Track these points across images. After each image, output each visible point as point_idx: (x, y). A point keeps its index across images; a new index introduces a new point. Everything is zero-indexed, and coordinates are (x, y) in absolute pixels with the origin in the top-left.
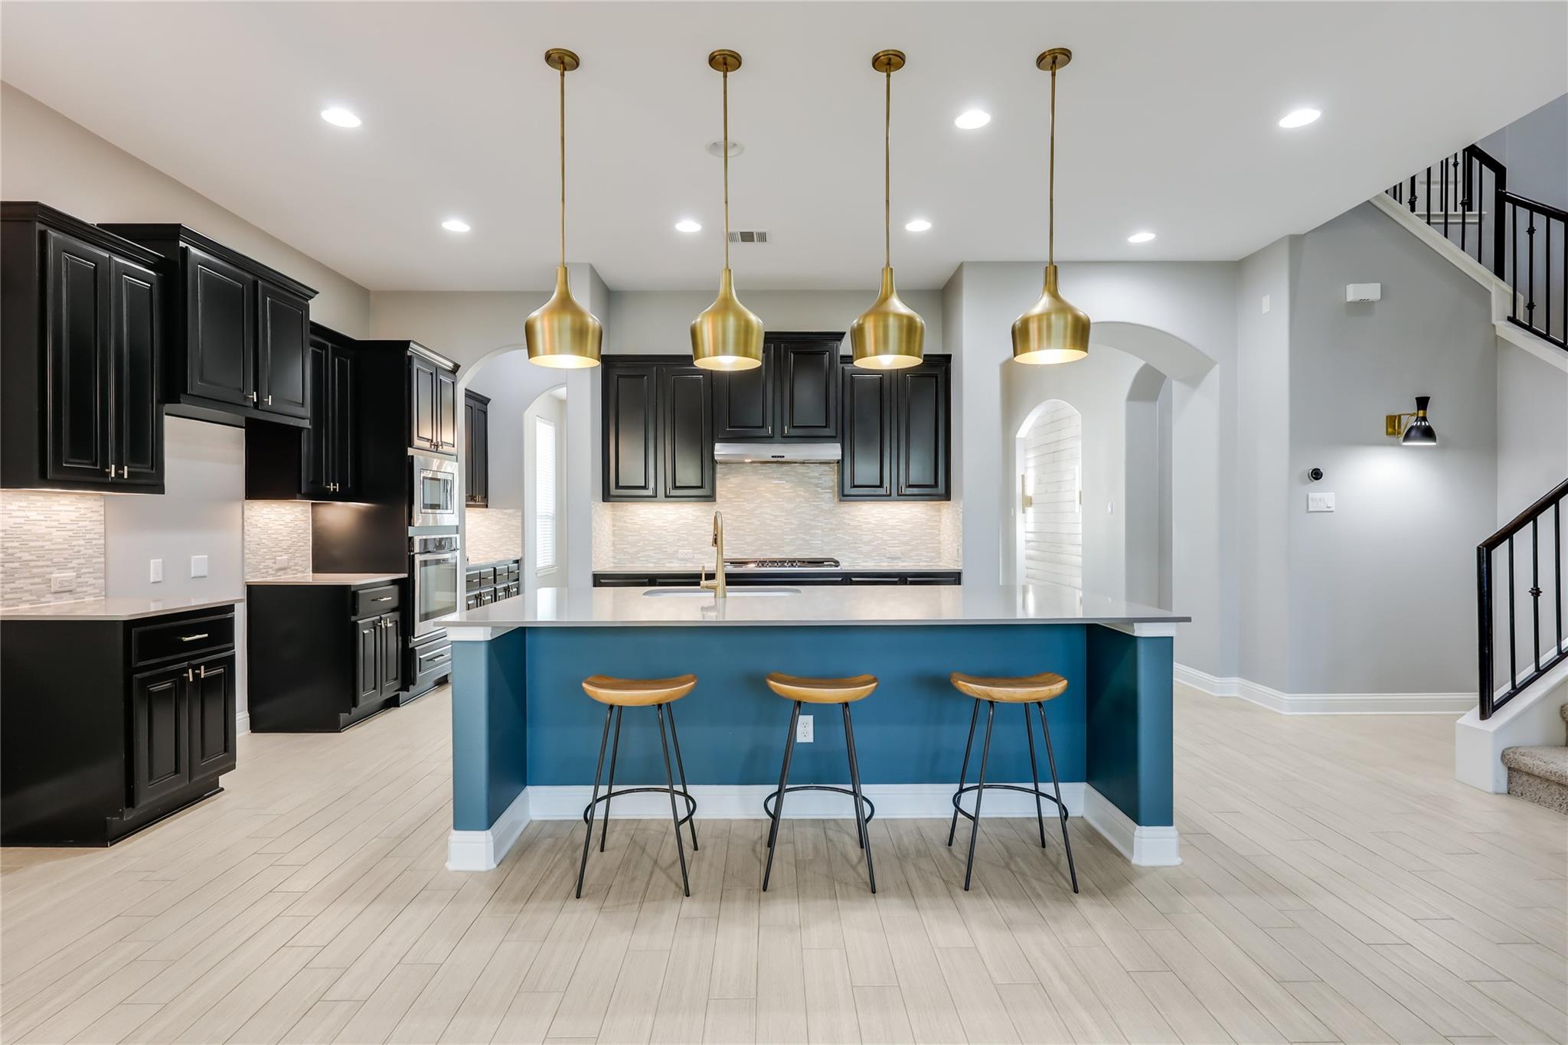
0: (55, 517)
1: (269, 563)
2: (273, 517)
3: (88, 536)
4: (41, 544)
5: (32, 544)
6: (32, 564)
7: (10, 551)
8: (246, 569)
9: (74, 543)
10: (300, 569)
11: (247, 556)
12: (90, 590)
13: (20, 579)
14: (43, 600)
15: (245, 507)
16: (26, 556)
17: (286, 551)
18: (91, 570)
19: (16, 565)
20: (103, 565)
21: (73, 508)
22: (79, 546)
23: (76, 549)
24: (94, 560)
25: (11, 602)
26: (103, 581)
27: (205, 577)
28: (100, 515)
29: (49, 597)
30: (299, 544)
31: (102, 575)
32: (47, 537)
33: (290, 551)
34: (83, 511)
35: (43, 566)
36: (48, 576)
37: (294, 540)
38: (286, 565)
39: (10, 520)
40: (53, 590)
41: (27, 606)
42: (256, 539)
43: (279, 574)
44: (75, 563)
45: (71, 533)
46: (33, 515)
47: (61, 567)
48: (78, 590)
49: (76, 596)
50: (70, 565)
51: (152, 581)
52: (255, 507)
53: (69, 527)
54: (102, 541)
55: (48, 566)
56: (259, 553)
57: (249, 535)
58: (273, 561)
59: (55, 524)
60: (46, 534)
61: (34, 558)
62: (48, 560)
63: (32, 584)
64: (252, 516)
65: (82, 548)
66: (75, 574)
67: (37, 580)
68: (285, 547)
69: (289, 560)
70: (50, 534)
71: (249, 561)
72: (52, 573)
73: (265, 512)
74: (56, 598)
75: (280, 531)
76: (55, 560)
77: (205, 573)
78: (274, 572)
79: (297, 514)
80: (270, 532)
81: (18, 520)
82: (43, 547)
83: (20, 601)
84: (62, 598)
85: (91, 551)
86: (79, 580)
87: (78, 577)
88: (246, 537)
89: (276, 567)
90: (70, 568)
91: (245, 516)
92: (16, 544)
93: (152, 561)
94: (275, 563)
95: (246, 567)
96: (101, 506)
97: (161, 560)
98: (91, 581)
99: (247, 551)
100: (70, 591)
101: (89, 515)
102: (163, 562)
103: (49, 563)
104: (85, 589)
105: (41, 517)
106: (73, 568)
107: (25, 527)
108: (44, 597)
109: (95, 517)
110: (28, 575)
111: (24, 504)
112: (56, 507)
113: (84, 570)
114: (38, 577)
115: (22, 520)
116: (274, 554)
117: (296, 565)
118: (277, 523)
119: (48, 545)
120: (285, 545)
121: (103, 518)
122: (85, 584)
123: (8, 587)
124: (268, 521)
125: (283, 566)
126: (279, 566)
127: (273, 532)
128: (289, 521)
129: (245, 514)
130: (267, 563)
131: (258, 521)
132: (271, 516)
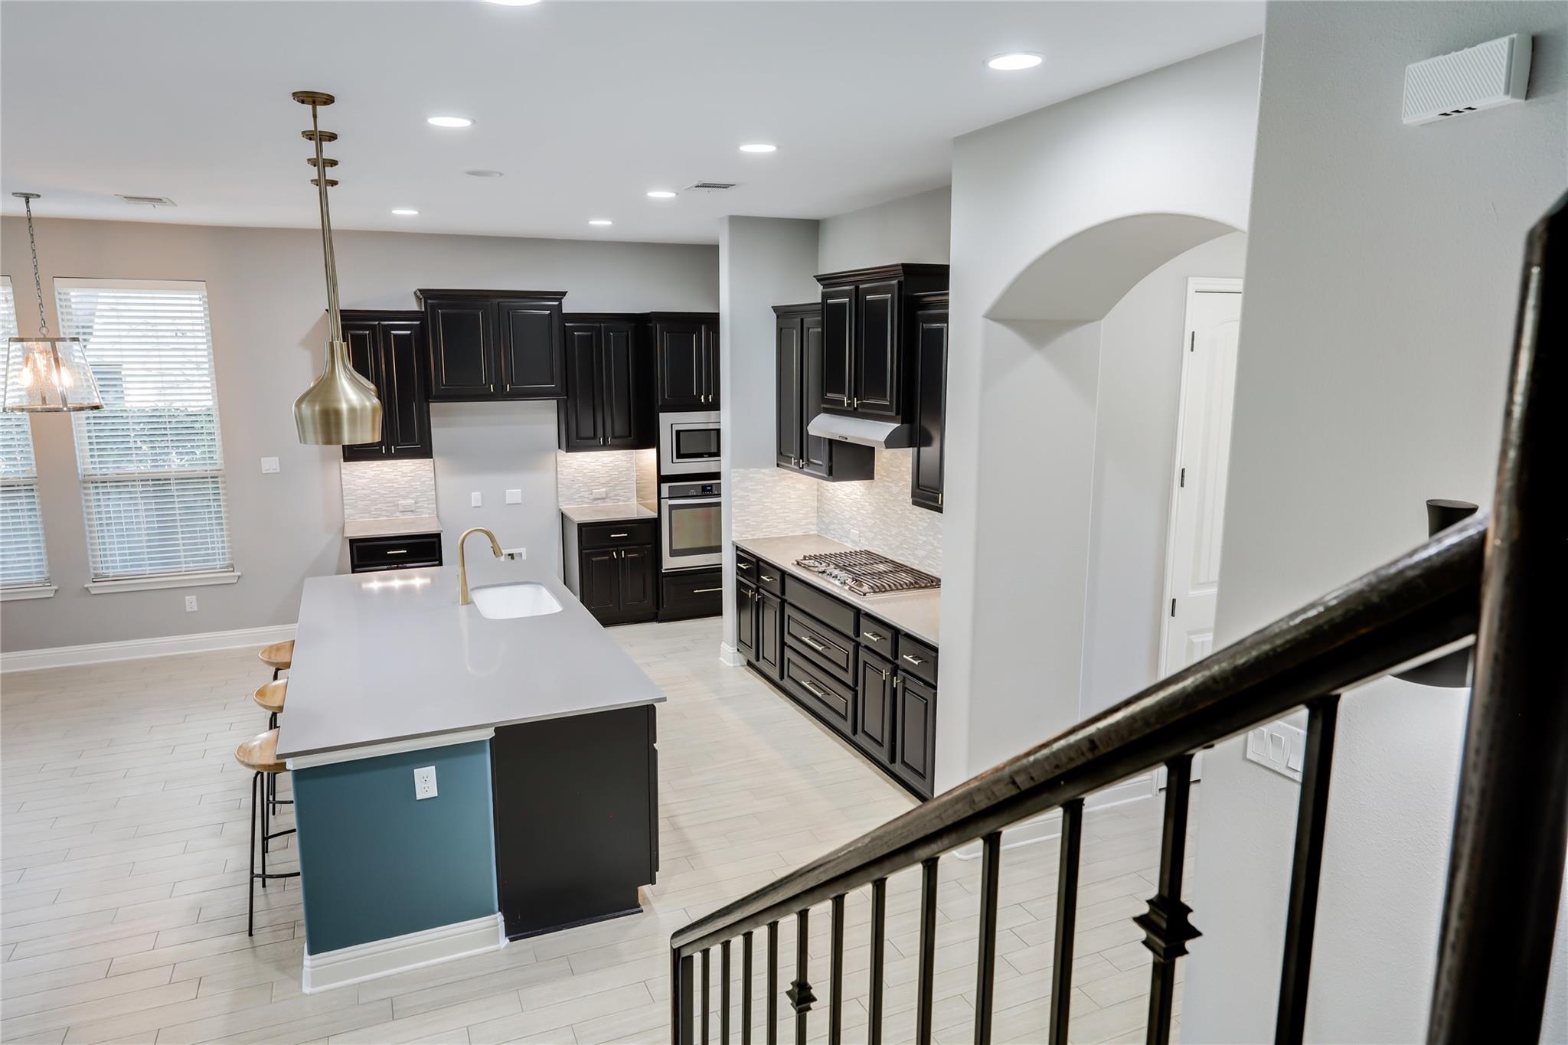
1: (586, 494)
3: (422, 480)
4: (390, 484)
5: (385, 485)
6: (386, 495)
7: (373, 489)
8: (560, 499)
9: (413, 484)
10: (622, 498)
11: (559, 489)
12: (425, 511)
13: (380, 503)
14: (394, 515)
15: (558, 454)
16: (382, 491)
17: (604, 485)
18: (426, 499)
19: (377, 496)
20: (434, 497)
21: (411, 464)
22: (416, 485)
23: (415, 487)
24: (428, 493)
25: (376, 516)
26: (434, 506)
27: (519, 504)
28: (430, 467)
29: (398, 514)
30: (621, 479)
31: (434, 502)
32: (395, 481)
33: (609, 485)
34: (418, 465)
35: (393, 497)
36: (396, 503)
37: (614, 476)
38: (604, 496)
40: (400, 510)
41: (385, 518)
42: (571, 477)
43: (595, 502)
44: (414, 495)
45: (410, 478)
46: (386, 469)
47: (404, 497)
48: (417, 510)
49: (415, 514)
50: (411, 496)
51: (473, 505)
52: (568, 456)
53: (410, 475)
54: (433, 482)
55: (396, 497)
56: (574, 487)
57: (562, 474)
58: (589, 493)
59: (400, 473)
60: (395, 479)
61: (387, 492)
62: (396, 493)
63: (386, 506)
64: (566, 461)
65: (418, 487)
66: (413, 501)
67: (390, 504)
68: (603, 482)
69: (607, 493)
70: (397, 479)
71: (561, 493)
72: (398, 501)
73: (578, 456)
74: (403, 515)
75: (599, 471)
76: (402, 494)
77: (520, 501)
78: (591, 501)
79: (617, 456)
80: (585, 471)
81: (377, 472)
82: (392, 486)
83: (380, 515)
84: (407, 514)
85: (425, 488)
86: (417, 505)
87: (416, 503)
88: (559, 476)
89: (592, 497)
90: (411, 498)
92: (377, 485)
93: (473, 493)
94: (591, 494)
95: (560, 497)
97: (479, 493)
98: (426, 505)
99: (559, 486)
100: (412, 511)
101: (423, 467)
102: (482, 494)
103: (396, 495)
104: (421, 510)
105: (391, 470)
106: (413, 498)
107: (381, 476)
108: (395, 513)
109: (427, 468)
110: (384, 501)
112: (399, 464)
113: (420, 499)
114: (392, 502)
115: (380, 472)
116: (590, 487)
117: (616, 495)
118: (593, 464)
119: (395, 485)
120: (603, 480)
121: (433, 468)
122: (422, 507)
123: (373, 508)
124: (583, 463)
125: (600, 497)
126: (597, 497)
127: (589, 471)
128: (608, 462)
129: (558, 459)
130: (582, 494)
131: (571, 463)
132: (585, 459)
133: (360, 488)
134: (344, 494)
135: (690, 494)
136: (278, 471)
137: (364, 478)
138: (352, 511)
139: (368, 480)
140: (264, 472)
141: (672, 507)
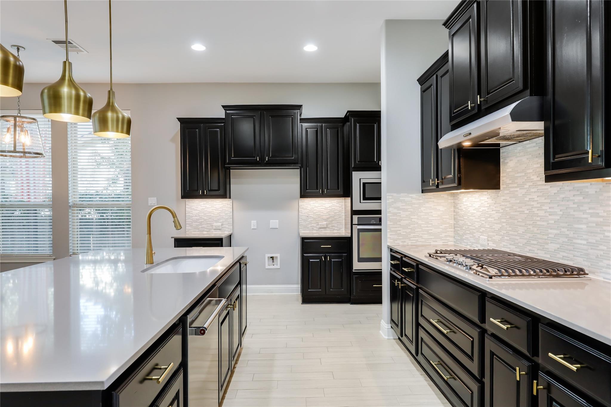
1: (315, 225)
2: (317, 205)
3: (226, 212)
4: (210, 214)
5: (207, 214)
6: (207, 220)
7: (201, 216)
9: (221, 214)
10: (336, 228)
11: (300, 221)
12: (227, 229)
13: (204, 224)
14: (211, 231)
15: (300, 201)
16: (205, 218)
17: (326, 220)
18: (227, 223)
19: (202, 220)
20: (232, 222)
21: (221, 204)
22: (223, 215)
24: (228, 220)
25: (201, 231)
26: (232, 227)
27: (277, 228)
28: (230, 206)
29: (213, 230)
30: (335, 217)
31: (232, 225)
33: (329, 220)
34: (224, 204)
35: (211, 221)
36: (212, 224)
37: (331, 215)
38: (325, 226)
39: (201, 207)
40: (214, 228)
41: (206, 232)
42: (307, 215)
43: (320, 230)
45: (220, 211)
46: (208, 206)
47: (217, 221)
48: (223, 229)
49: (222, 231)
50: (220, 221)
51: (252, 228)
52: (305, 201)
53: (220, 209)
54: (232, 214)
55: (212, 221)
56: (308, 220)
57: (301, 213)
58: (317, 224)
59: (215, 208)
60: (212, 211)
61: (208, 218)
62: (212, 219)
63: (207, 226)
64: (304, 205)
65: (224, 216)
66: (221, 224)
69: (327, 225)
70: (213, 211)
71: (301, 223)
72: (213, 223)
73: (311, 203)
74: (215, 231)
75: (322, 211)
76: (215, 219)
78: (317, 229)
79: (334, 204)
80: (315, 211)
81: (203, 207)
82: (211, 215)
83: (204, 231)
84: (217, 231)
85: (227, 217)
86: (223, 226)
87: (222, 225)
88: (300, 214)
89: (318, 227)
90: (220, 222)
91: (299, 205)
92: (203, 214)
93: (252, 221)
95: (299, 226)
96: (231, 203)
97: (256, 221)
98: (227, 227)
99: (300, 219)
100: (220, 229)
101: (226, 206)
102: (257, 222)
103: (212, 220)
104: (225, 229)
105: (210, 207)
106: (221, 222)
107: (205, 209)
108: (211, 230)
110: (206, 223)
111: (205, 203)
112: (215, 203)
113: (224, 223)
114: (210, 224)
115: (204, 207)
116: (317, 221)
117: (333, 226)
118: (319, 207)
119: (212, 215)
120: (325, 217)
121: (232, 206)
122: (225, 227)
123: (200, 227)
124: (314, 207)
125: (323, 227)
126: (321, 227)
127: (317, 211)
128: (328, 207)
129: (299, 204)
130: (313, 225)
131: (307, 207)
132: (315, 205)
133: (194, 215)
134: (186, 219)
135: (371, 223)
137: (196, 210)
138: (189, 228)
139: (199, 211)
140: (149, 205)
141: (359, 231)
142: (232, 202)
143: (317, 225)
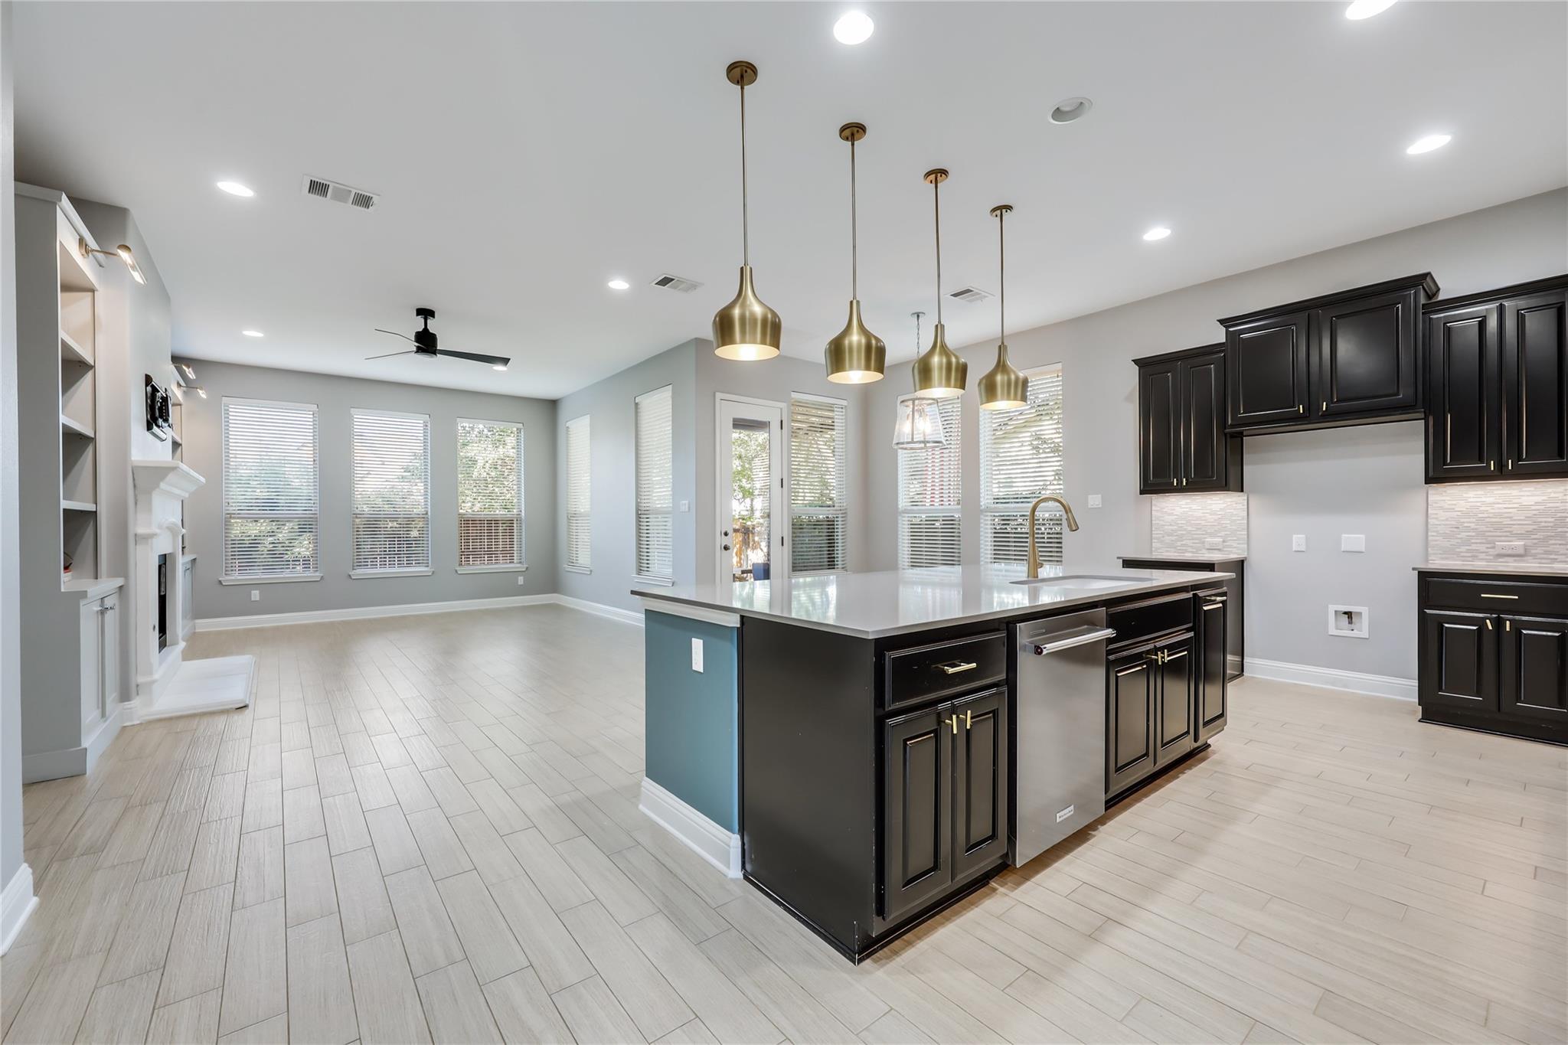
0: (1209, 507)
1: (1483, 548)
2: (1489, 500)
3: (1233, 518)
4: (1198, 522)
5: (1193, 522)
6: (1195, 532)
7: (1180, 525)
9: (1222, 522)
10: (1562, 558)
11: (1430, 538)
12: (1235, 550)
13: (1187, 540)
14: (1200, 552)
15: (1430, 492)
16: (1189, 528)
17: (1522, 537)
18: (1235, 538)
19: (1184, 532)
20: (1246, 537)
21: (1221, 502)
22: (1226, 523)
23: (1224, 525)
24: (1238, 533)
25: (1181, 551)
26: (1246, 546)
27: (1362, 552)
28: (1243, 505)
29: (1204, 551)
30: (1560, 529)
31: (1246, 542)
32: (1203, 518)
33: (1533, 536)
34: (1228, 503)
35: (1200, 534)
36: (1203, 540)
37: (1543, 524)
38: (1522, 551)
39: (1180, 510)
40: (1207, 547)
41: (1190, 555)
42: (1454, 522)
43: (1500, 560)
44: (1223, 534)
45: (1220, 516)
46: (1194, 507)
47: (1212, 535)
48: (1225, 549)
49: (1223, 553)
50: (1219, 534)
51: (1294, 549)
53: (1219, 513)
54: (1246, 522)
55: (1203, 534)
56: (1459, 536)
57: (1436, 518)
58: (1489, 546)
59: (1209, 511)
61: (1194, 529)
62: (1204, 530)
63: (1193, 543)
64: (1443, 500)
65: (1228, 525)
66: (1222, 540)
67: (1197, 541)
68: (1519, 532)
69: (1526, 548)
70: (1206, 516)
71: (1434, 542)
72: (1206, 538)
73: (1472, 496)
74: (1209, 552)
75: (1511, 515)
76: (1209, 531)
77: (1364, 550)
78: (1492, 558)
80: (1482, 516)
81: (1185, 510)
82: (1200, 523)
83: (1186, 551)
84: (1213, 553)
85: (1235, 527)
86: (1225, 544)
87: (1224, 541)
88: (1429, 520)
89: (1495, 551)
90: (1219, 536)
91: (1429, 501)
93: (1294, 536)
94: (1494, 548)
95: (1429, 549)
96: (1243, 500)
97: (1304, 536)
98: (1235, 545)
100: (1219, 550)
101: (1233, 506)
102: (1307, 538)
103: (1204, 532)
104: (1230, 549)
105: (1200, 508)
106: (1221, 536)
107: (1190, 513)
108: (1200, 550)
109: (1240, 506)
110: (1190, 538)
111: (1188, 501)
112: (1209, 502)
113: (1228, 538)
115: (1188, 510)
116: (1491, 538)
119: (1204, 523)
120: (1518, 529)
121: (1246, 507)
122: (1230, 546)
123: (1179, 544)
124: (1479, 504)
125: (1510, 552)
126: (1504, 552)
127: (1491, 515)
128: (1533, 503)
129: (1429, 499)
130: (1474, 547)
131: (1455, 505)
132: (1484, 499)
133: (1168, 524)
134: (1153, 529)
136: (1100, 506)
137: (1172, 514)
138: (1159, 545)
139: (1176, 517)
140: (1089, 506)
142: (1246, 498)
143: (1488, 548)
